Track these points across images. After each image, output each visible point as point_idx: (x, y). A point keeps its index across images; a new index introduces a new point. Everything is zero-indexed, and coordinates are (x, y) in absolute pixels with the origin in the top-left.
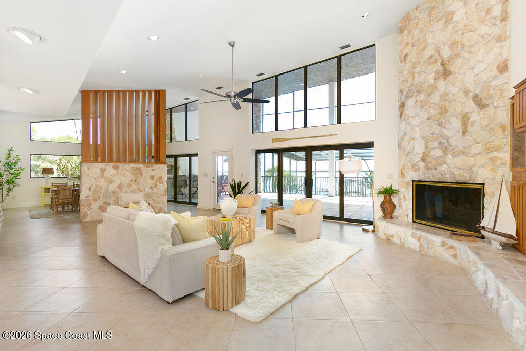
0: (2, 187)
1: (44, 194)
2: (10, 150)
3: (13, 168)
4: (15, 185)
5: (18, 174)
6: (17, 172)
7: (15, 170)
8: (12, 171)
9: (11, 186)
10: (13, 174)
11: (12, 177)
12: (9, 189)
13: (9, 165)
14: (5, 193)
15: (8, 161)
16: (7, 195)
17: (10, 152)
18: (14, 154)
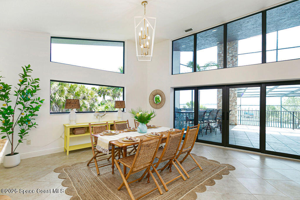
0: (13, 129)
1: (69, 136)
2: (27, 69)
3: (29, 99)
4: (31, 124)
5: (37, 109)
6: (34, 105)
7: (32, 103)
8: (28, 104)
9: (25, 126)
10: (28, 108)
11: (28, 113)
12: (23, 133)
13: (24, 94)
14: (17, 137)
15: (23, 87)
16: (20, 141)
17: (25, 73)
18: (32, 75)
